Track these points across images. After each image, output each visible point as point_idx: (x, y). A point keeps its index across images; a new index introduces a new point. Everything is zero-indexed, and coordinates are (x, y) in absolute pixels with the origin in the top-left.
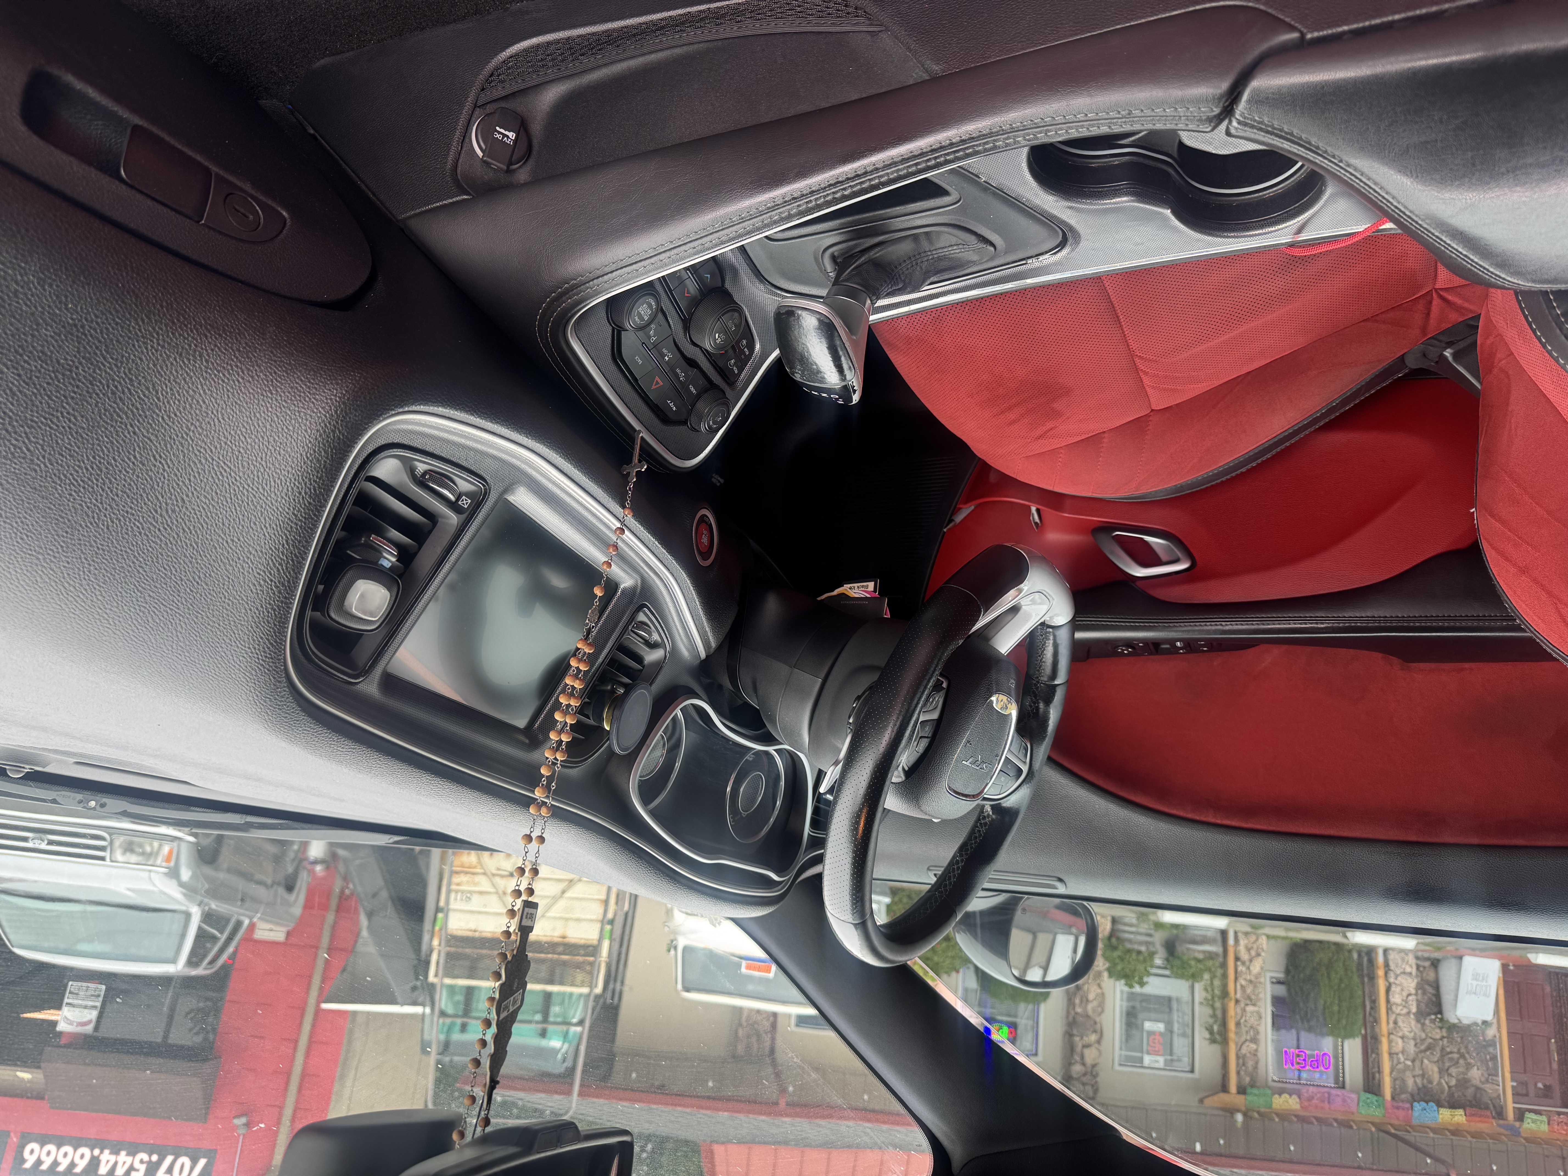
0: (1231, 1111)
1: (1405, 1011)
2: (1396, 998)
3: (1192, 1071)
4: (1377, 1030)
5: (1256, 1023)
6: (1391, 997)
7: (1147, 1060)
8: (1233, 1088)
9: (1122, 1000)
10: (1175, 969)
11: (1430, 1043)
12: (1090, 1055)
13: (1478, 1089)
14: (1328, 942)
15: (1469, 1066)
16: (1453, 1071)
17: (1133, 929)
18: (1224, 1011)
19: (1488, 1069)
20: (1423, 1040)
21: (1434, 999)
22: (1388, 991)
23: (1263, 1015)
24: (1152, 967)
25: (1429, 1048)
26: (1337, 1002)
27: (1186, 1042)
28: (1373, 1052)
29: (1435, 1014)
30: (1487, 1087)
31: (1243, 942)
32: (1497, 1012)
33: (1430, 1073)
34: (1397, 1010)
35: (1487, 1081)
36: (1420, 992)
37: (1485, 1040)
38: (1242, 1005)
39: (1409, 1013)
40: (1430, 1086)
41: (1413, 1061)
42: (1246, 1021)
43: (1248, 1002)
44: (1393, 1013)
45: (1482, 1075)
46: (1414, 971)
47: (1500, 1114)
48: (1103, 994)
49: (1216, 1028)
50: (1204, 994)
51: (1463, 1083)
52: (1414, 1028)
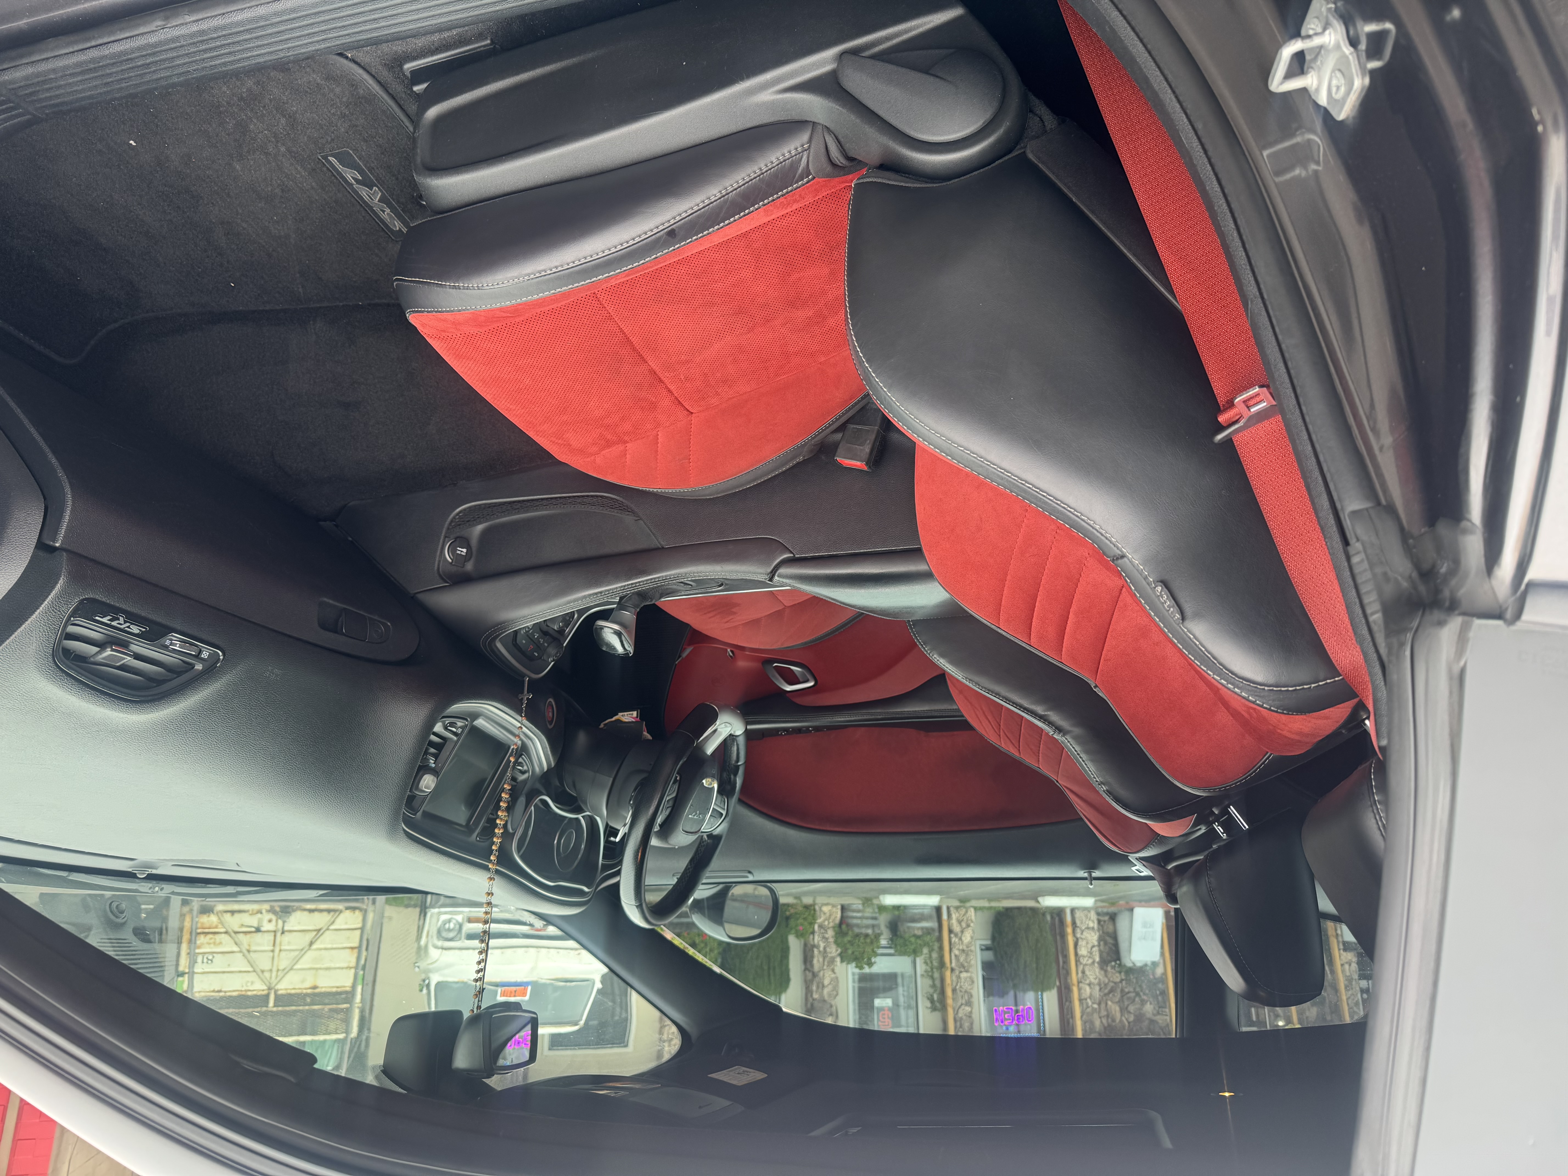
1: (1090, 961)
2: (1083, 951)
4: (1069, 981)
5: (969, 987)
6: (1078, 950)
9: (854, 981)
10: (899, 947)
11: (1112, 987)
13: (1152, 1021)
14: (1025, 908)
15: (1143, 1002)
16: (1132, 1008)
17: (859, 915)
18: (942, 980)
19: (1158, 1003)
20: (1106, 985)
21: (1114, 948)
22: (1076, 945)
23: (975, 980)
24: (879, 947)
25: (1112, 991)
26: (1034, 959)
27: (911, 1013)
28: (1066, 1000)
29: (1115, 961)
30: (1158, 1018)
31: (954, 916)
32: (1162, 954)
33: (1113, 1012)
34: (1084, 961)
35: (1158, 1013)
36: (1102, 943)
37: (1155, 978)
38: (957, 973)
39: (1093, 962)
40: (1114, 1024)
41: (1099, 1004)
42: (961, 987)
43: (963, 970)
44: (1081, 963)
45: (1154, 1008)
46: (1096, 926)
48: (837, 978)
49: (935, 997)
50: (924, 967)
51: (1140, 1017)
52: (1097, 974)
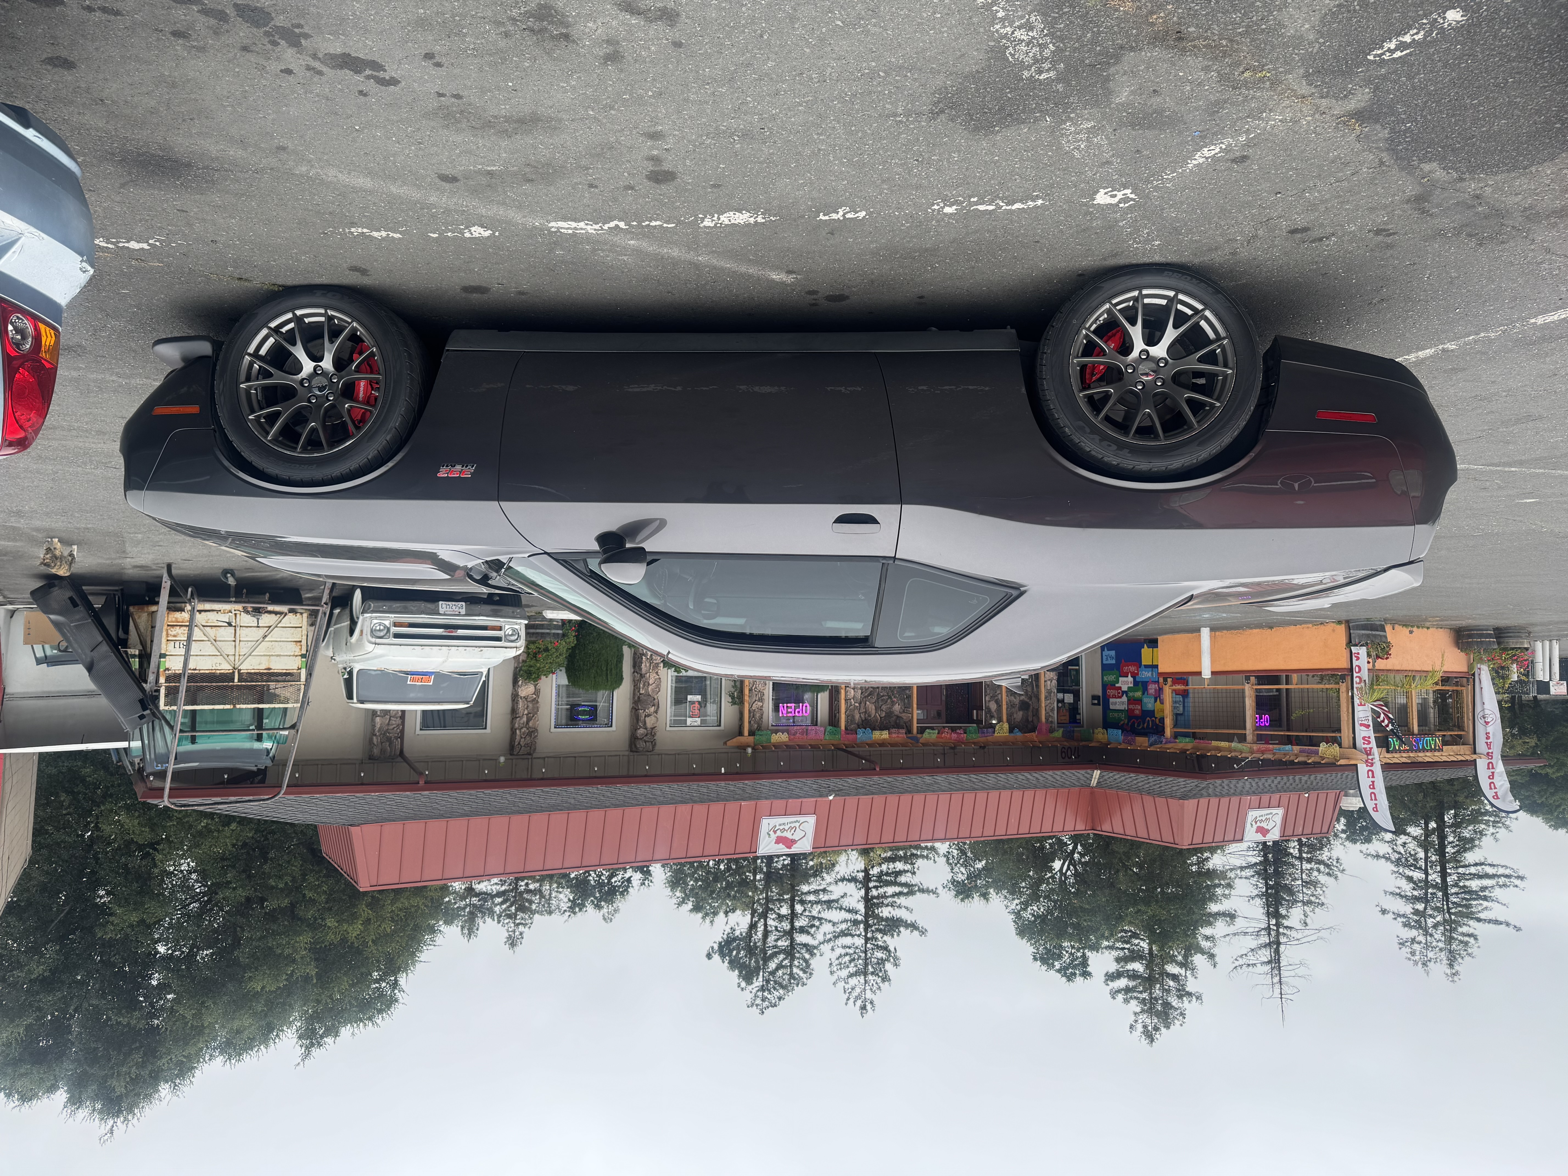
0: (743, 748)
3: (720, 725)
5: (762, 688)
7: (689, 721)
8: (746, 733)
9: (672, 682)
11: (871, 691)
12: (650, 721)
13: (898, 717)
15: (893, 703)
16: (884, 707)
19: (905, 704)
20: (866, 689)
25: (870, 694)
27: (716, 706)
30: (903, 715)
33: (870, 710)
35: (904, 712)
40: (870, 718)
41: (860, 703)
42: (756, 688)
45: (901, 708)
47: (909, 731)
49: (736, 694)
51: (889, 714)
